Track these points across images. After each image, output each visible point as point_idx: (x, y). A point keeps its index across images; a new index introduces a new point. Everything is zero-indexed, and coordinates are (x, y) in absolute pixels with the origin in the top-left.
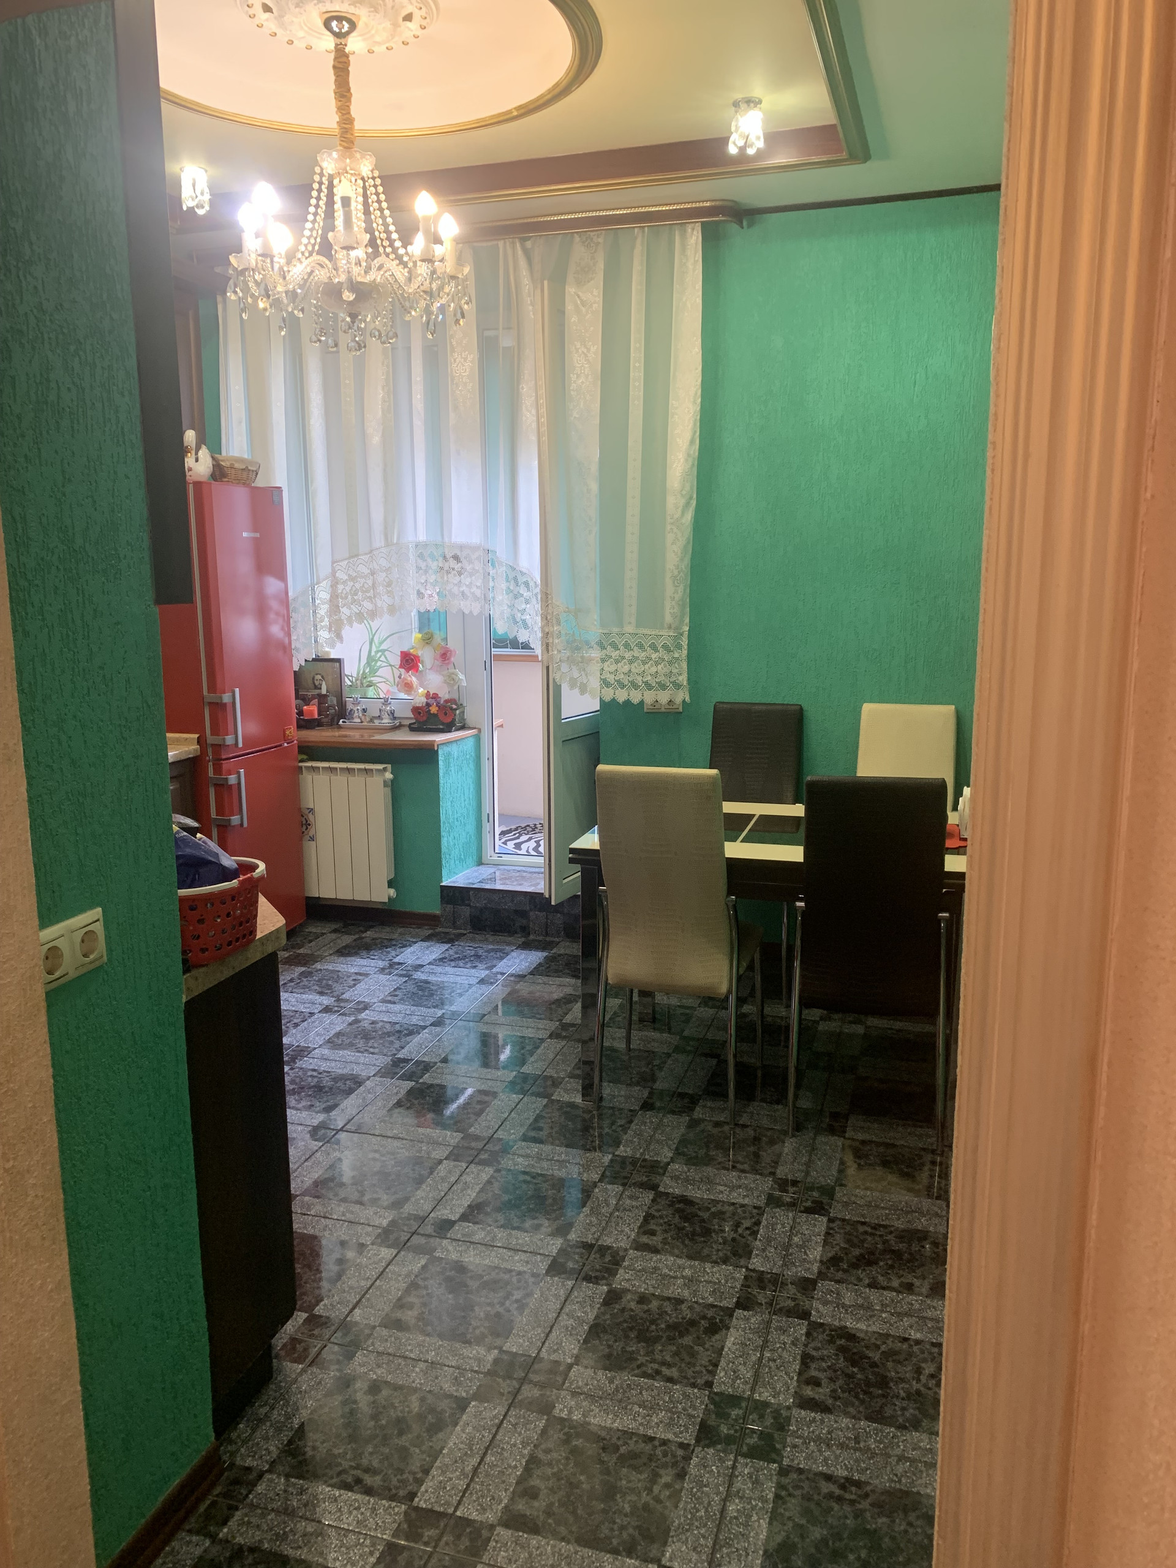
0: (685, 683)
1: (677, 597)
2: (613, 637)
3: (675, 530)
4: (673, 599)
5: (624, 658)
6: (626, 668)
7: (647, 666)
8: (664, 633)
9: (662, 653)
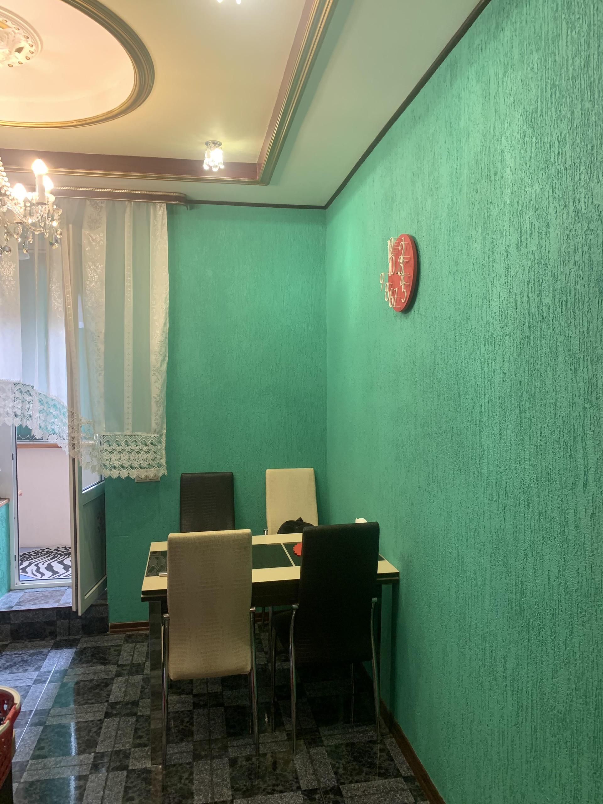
0: (164, 464)
1: (160, 413)
2: (117, 438)
3: (157, 374)
4: (156, 414)
5: (125, 451)
6: (126, 457)
7: (140, 455)
8: (152, 434)
9: (150, 447)
